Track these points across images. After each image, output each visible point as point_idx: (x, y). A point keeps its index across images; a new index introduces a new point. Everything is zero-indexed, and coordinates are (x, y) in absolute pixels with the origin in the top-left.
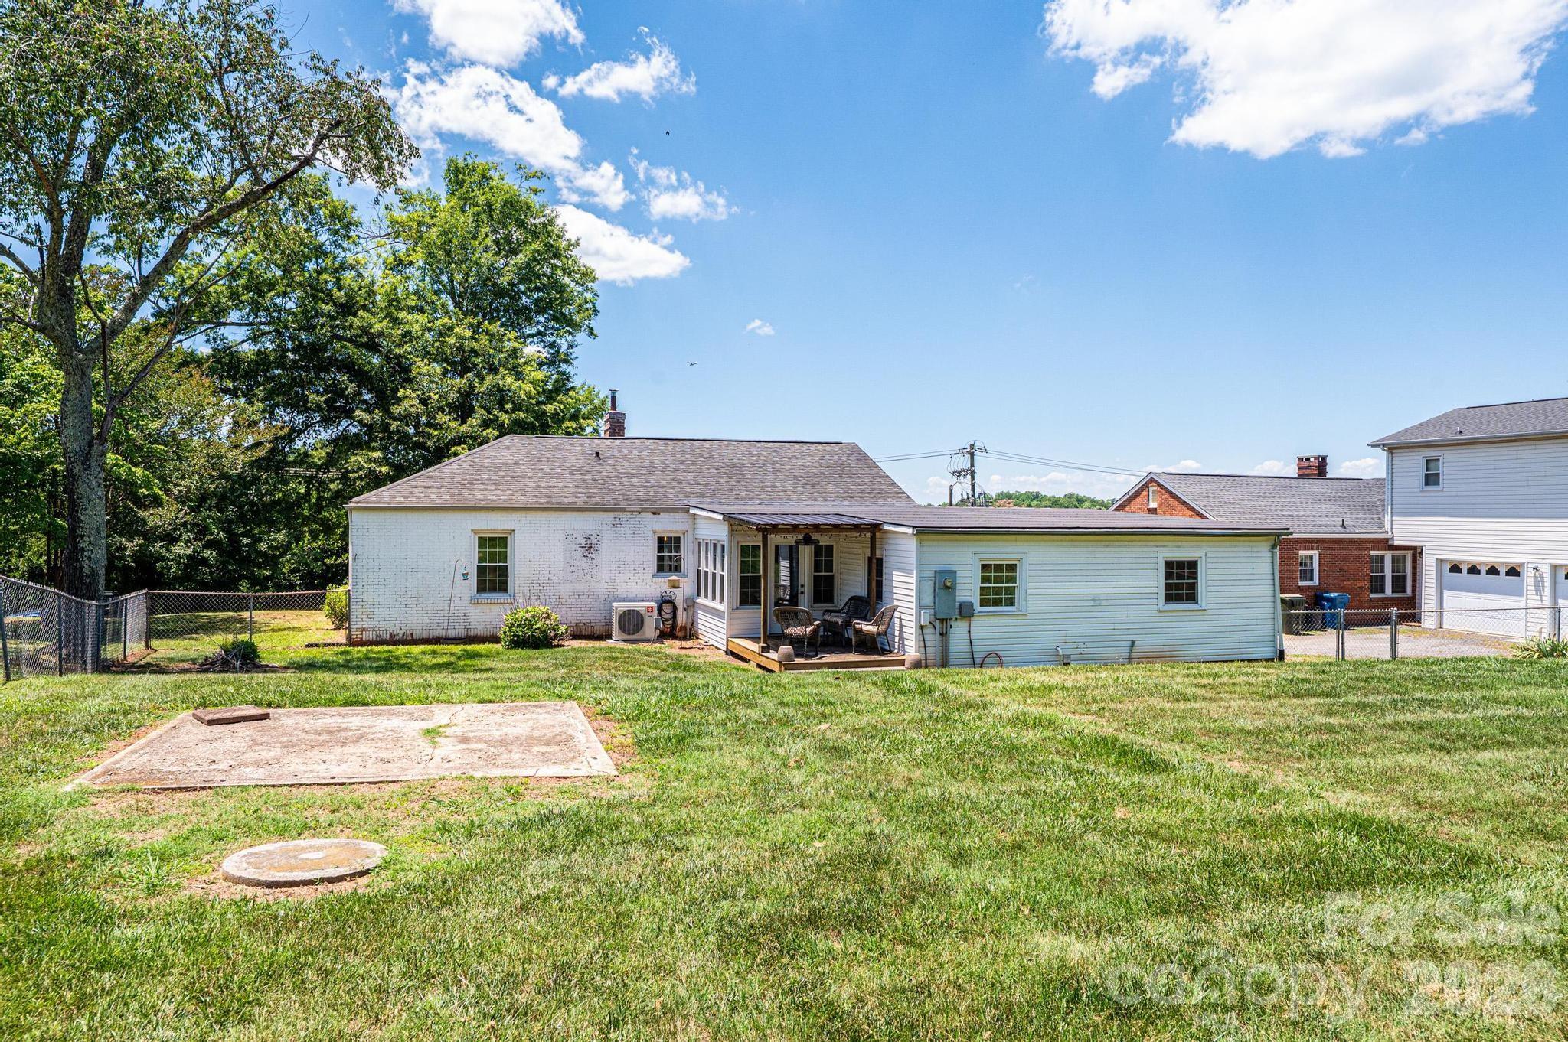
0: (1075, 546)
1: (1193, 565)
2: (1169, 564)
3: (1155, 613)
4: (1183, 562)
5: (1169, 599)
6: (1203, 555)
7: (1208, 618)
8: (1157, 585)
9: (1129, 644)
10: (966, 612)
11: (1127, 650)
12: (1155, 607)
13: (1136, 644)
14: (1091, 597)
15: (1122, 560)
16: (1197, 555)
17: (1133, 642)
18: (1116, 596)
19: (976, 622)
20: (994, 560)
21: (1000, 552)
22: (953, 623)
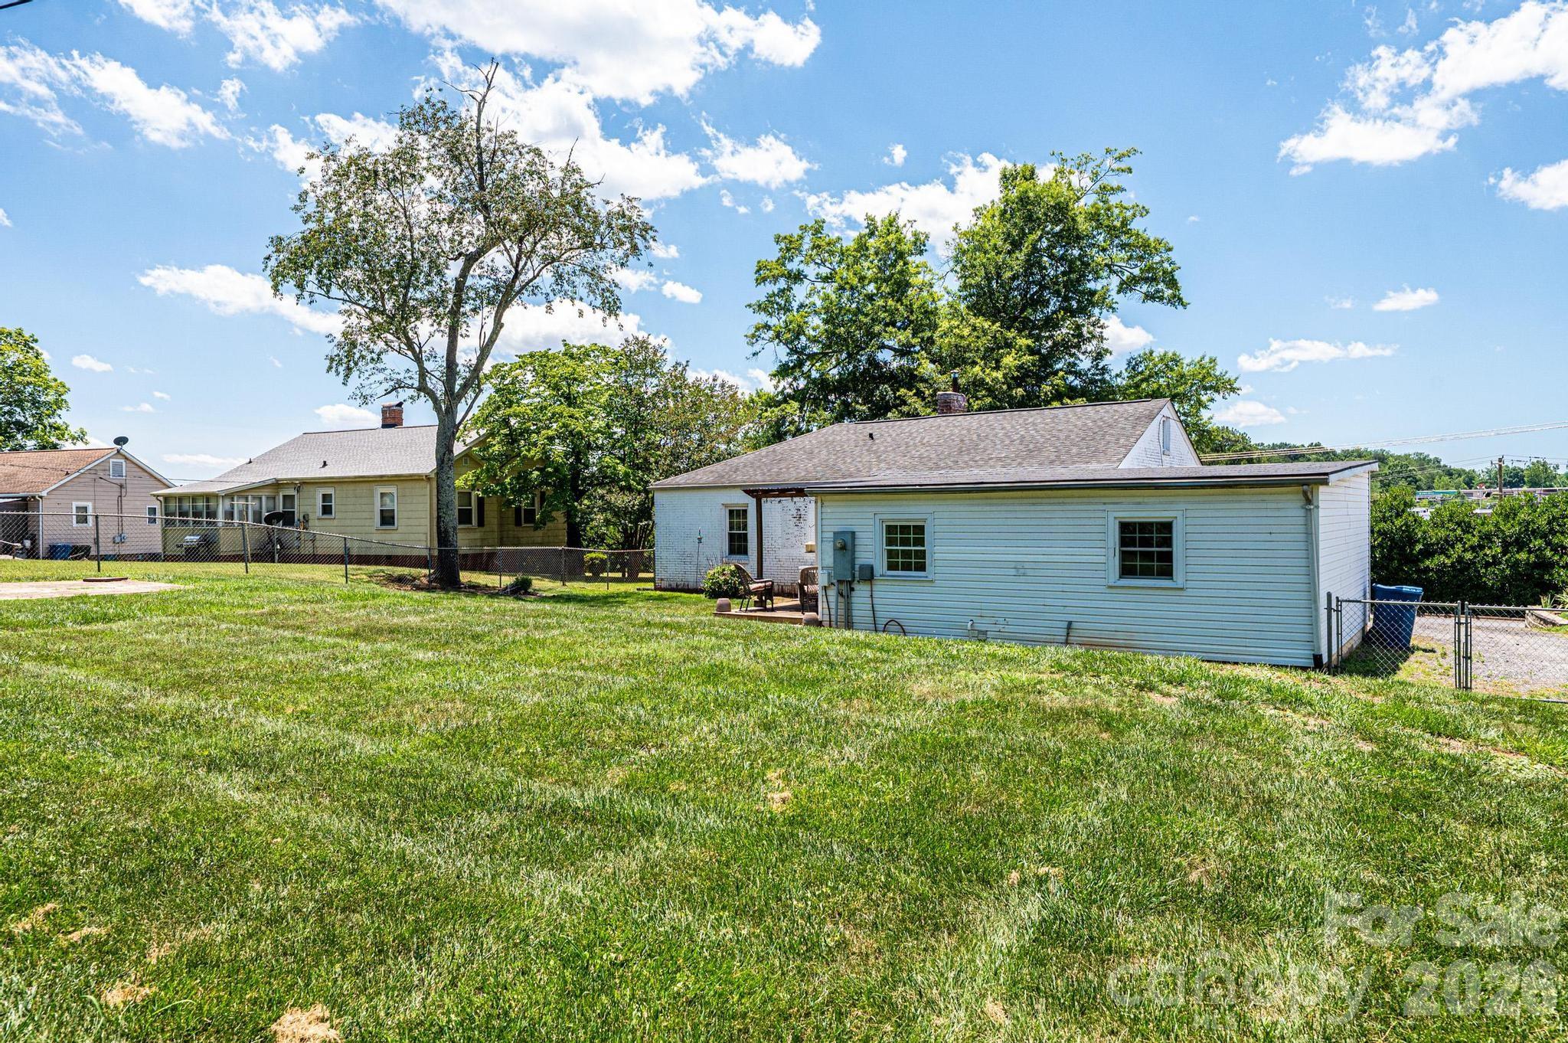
0: (991, 505)
1: (1167, 527)
2: (1125, 527)
3: (1103, 589)
4: (1151, 524)
5: (1126, 571)
6: (1178, 514)
7: (1185, 599)
8: (1106, 553)
9: (1065, 625)
10: (868, 575)
11: (1064, 632)
12: (1103, 582)
13: (1074, 625)
14: (1013, 565)
15: (1053, 522)
16: (1172, 514)
17: (1070, 623)
18: (1049, 566)
19: (879, 588)
20: (899, 520)
21: (906, 512)
22: (856, 586)
